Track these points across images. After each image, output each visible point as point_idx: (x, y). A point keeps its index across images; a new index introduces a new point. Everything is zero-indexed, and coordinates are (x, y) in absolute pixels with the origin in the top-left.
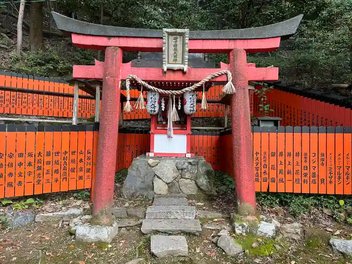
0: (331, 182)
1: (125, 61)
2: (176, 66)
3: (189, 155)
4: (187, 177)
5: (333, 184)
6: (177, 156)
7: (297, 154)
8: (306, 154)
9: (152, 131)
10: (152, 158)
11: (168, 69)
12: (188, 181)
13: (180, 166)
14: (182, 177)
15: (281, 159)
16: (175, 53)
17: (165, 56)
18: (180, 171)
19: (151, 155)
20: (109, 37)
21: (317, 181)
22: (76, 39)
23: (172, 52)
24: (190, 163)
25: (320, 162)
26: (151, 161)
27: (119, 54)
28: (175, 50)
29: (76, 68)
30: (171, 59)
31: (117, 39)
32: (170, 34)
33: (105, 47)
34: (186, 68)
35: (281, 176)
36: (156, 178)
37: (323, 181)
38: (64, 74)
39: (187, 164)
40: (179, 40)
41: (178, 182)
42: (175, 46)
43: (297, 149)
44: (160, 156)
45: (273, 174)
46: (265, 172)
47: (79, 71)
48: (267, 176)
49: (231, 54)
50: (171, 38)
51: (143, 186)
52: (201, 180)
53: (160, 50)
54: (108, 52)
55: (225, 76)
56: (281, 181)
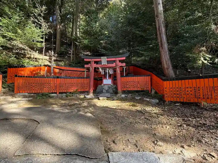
1: (95, 63)
2: (104, 64)
3: (112, 84)
6: (109, 84)
7: (133, 82)
8: (135, 82)
9: (103, 78)
12: (111, 90)
15: (129, 83)
17: (102, 62)
18: (109, 88)
19: (103, 84)
20: (91, 59)
21: (137, 87)
22: (85, 60)
23: (103, 61)
24: (112, 86)
25: (138, 83)
26: (102, 86)
27: (93, 62)
29: (85, 65)
30: (103, 62)
31: (93, 59)
34: (106, 64)
36: (103, 89)
37: (139, 87)
38: (83, 67)
40: (105, 59)
41: (109, 90)
43: (133, 80)
44: (105, 85)
45: (128, 86)
47: (86, 66)
49: (116, 61)
50: (103, 59)
51: (100, 91)
53: (101, 61)
54: (91, 62)
56: (130, 88)
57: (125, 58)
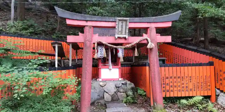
0: (194, 90)
2: (122, 36)
3: (120, 79)
4: (121, 91)
5: (196, 91)
6: (113, 80)
7: (179, 77)
8: (183, 77)
9: (100, 67)
10: (101, 82)
11: (118, 37)
12: (122, 93)
13: (117, 86)
14: (118, 92)
15: (171, 80)
16: (122, 29)
17: (117, 31)
18: (117, 88)
19: (100, 80)
20: (87, 21)
21: (188, 90)
22: (68, 22)
24: (123, 84)
25: (189, 81)
26: (101, 84)
28: (122, 28)
29: (68, 37)
30: (120, 32)
31: (91, 22)
32: (120, 20)
33: (84, 26)
34: (127, 37)
35: (171, 89)
36: (105, 93)
37: (191, 90)
39: (121, 84)
40: (124, 23)
41: (117, 94)
42: (122, 26)
43: (179, 75)
44: (105, 80)
46: (164, 87)
47: (71, 39)
48: (165, 89)
49: (149, 30)
50: (120, 22)
51: (99, 97)
52: (129, 93)
53: (114, 27)
54: (86, 29)
55: (146, 40)
56: (172, 91)
57: (169, 25)
